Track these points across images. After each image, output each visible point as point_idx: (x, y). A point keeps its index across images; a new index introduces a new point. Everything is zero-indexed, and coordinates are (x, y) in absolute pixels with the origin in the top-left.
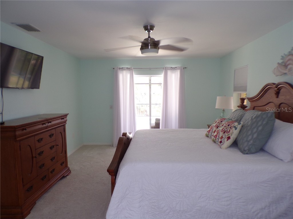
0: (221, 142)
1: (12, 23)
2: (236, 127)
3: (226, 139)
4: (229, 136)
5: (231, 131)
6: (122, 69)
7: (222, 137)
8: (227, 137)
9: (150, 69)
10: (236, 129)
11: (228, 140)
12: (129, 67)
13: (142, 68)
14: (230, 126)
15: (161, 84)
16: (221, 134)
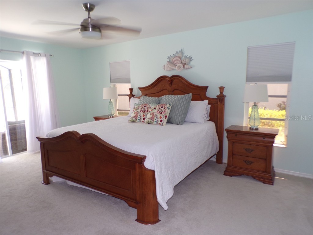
0: (161, 121)
2: (169, 107)
3: (165, 118)
4: (166, 115)
5: (166, 111)
7: (161, 117)
8: (164, 116)
10: (169, 109)
11: (166, 118)
14: (163, 108)
16: (159, 115)
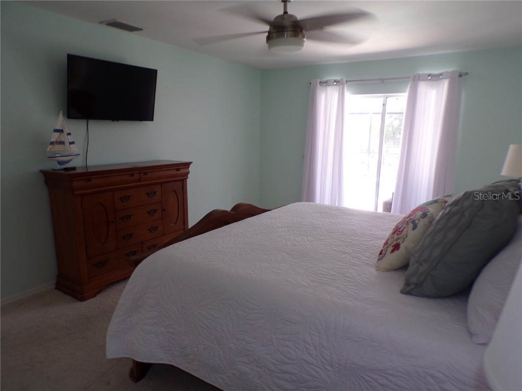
0: (381, 253)
1: (101, 23)
2: (417, 222)
3: (390, 249)
4: (398, 242)
5: (404, 231)
6: (325, 84)
7: (386, 243)
8: (395, 243)
9: (383, 80)
10: (415, 227)
11: (393, 251)
12: (338, 78)
13: (364, 80)
14: (409, 218)
15: (403, 113)
